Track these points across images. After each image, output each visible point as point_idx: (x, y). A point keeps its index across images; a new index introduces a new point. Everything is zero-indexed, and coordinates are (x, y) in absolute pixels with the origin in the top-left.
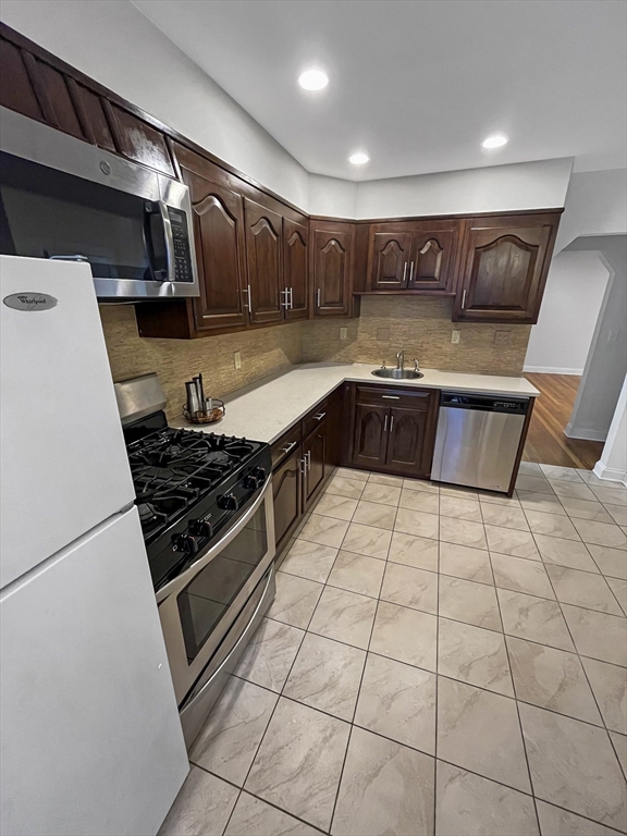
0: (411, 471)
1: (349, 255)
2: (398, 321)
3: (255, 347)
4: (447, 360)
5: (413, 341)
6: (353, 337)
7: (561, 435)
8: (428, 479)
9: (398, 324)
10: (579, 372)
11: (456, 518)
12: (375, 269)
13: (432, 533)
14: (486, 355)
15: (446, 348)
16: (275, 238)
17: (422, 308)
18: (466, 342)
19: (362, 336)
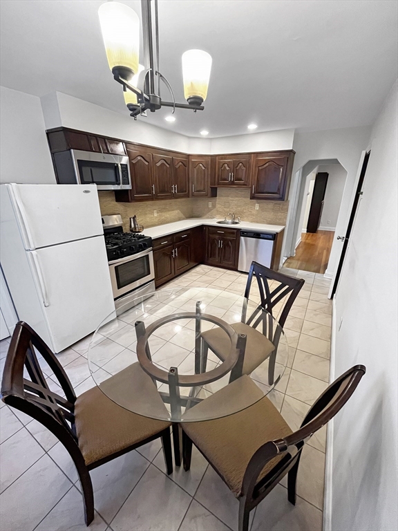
1: (208, 169)
2: (233, 199)
3: (164, 209)
4: (254, 218)
6: (214, 206)
8: (237, 270)
12: (219, 176)
14: (270, 215)
15: (254, 212)
16: (168, 166)
17: (243, 193)
18: (262, 209)
19: (218, 206)
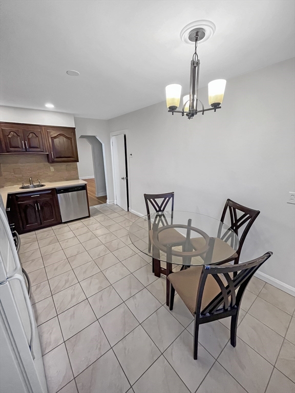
0: (54, 223)
2: (24, 165)
4: (52, 178)
5: (34, 173)
7: (95, 197)
8: (61, 223)
9: (24, 166)
10: (93, 177)
11: (78, 229)
12: (6, 143)
13: (73, 235)
14: (65, 174)
15: (50, 174)
18: (57, 170)
19: (5, 174)
